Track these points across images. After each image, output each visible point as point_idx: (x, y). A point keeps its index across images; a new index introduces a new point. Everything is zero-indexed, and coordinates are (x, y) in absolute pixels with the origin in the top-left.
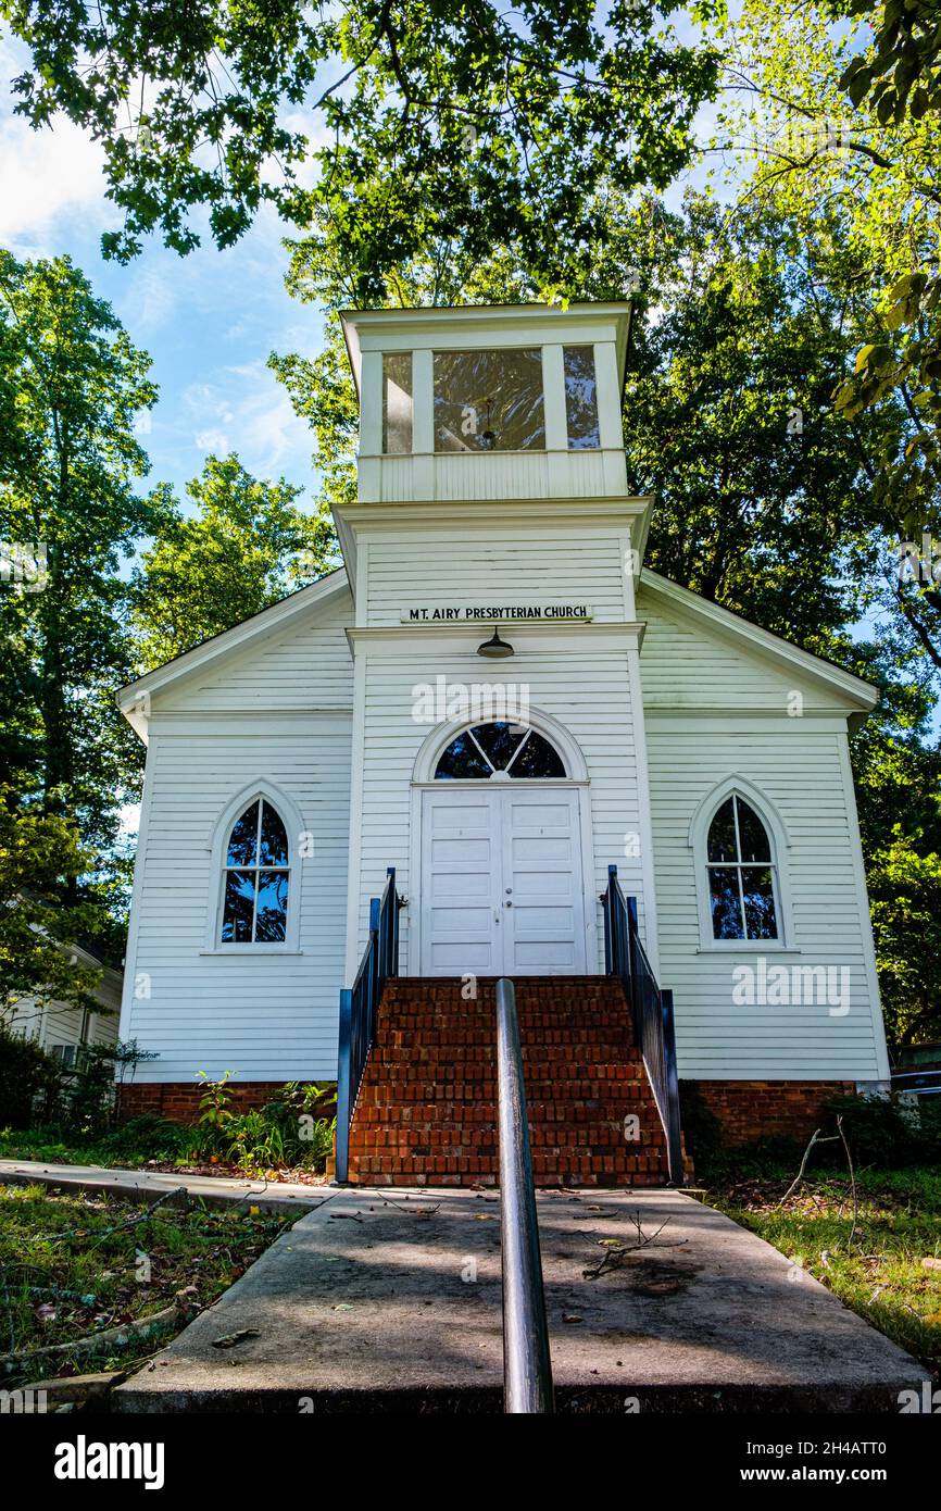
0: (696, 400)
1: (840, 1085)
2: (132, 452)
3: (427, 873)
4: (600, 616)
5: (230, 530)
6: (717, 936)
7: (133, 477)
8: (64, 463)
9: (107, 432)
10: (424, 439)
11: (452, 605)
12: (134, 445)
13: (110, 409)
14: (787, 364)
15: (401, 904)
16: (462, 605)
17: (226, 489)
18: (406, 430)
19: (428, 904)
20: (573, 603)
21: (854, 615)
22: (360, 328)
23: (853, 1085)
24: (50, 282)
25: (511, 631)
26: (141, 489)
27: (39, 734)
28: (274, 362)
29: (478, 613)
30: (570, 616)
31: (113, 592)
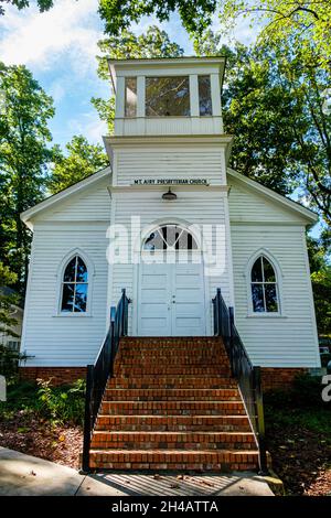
0: (240, 113)
1: (302, 369)
2: (46, 133)
3: (140, 288)
4: (212, 183)
5: (80, 161)
6: (255, 311)
7: (47, 142)
8: (23, 137)
9: (38, 126)
10: (141, 111)
11: (153, 178)
12: (47, 131)
13: (39, 118)
14: (273, 102)
15: (129, 301)
16: (156, 178)
17: (79, 147)
18: (134, 107)
19: (140, 302)
20: (200, 178)
21: (291, 191)
22: (116, 67)
23: (307, 369)
24: (16, 73)
25: (175, 189)
26: (49, 146)
27: (14, 229)
28: (93, 101)
29: (162, 181)
30: (200, 183)
31: (39, 182)
